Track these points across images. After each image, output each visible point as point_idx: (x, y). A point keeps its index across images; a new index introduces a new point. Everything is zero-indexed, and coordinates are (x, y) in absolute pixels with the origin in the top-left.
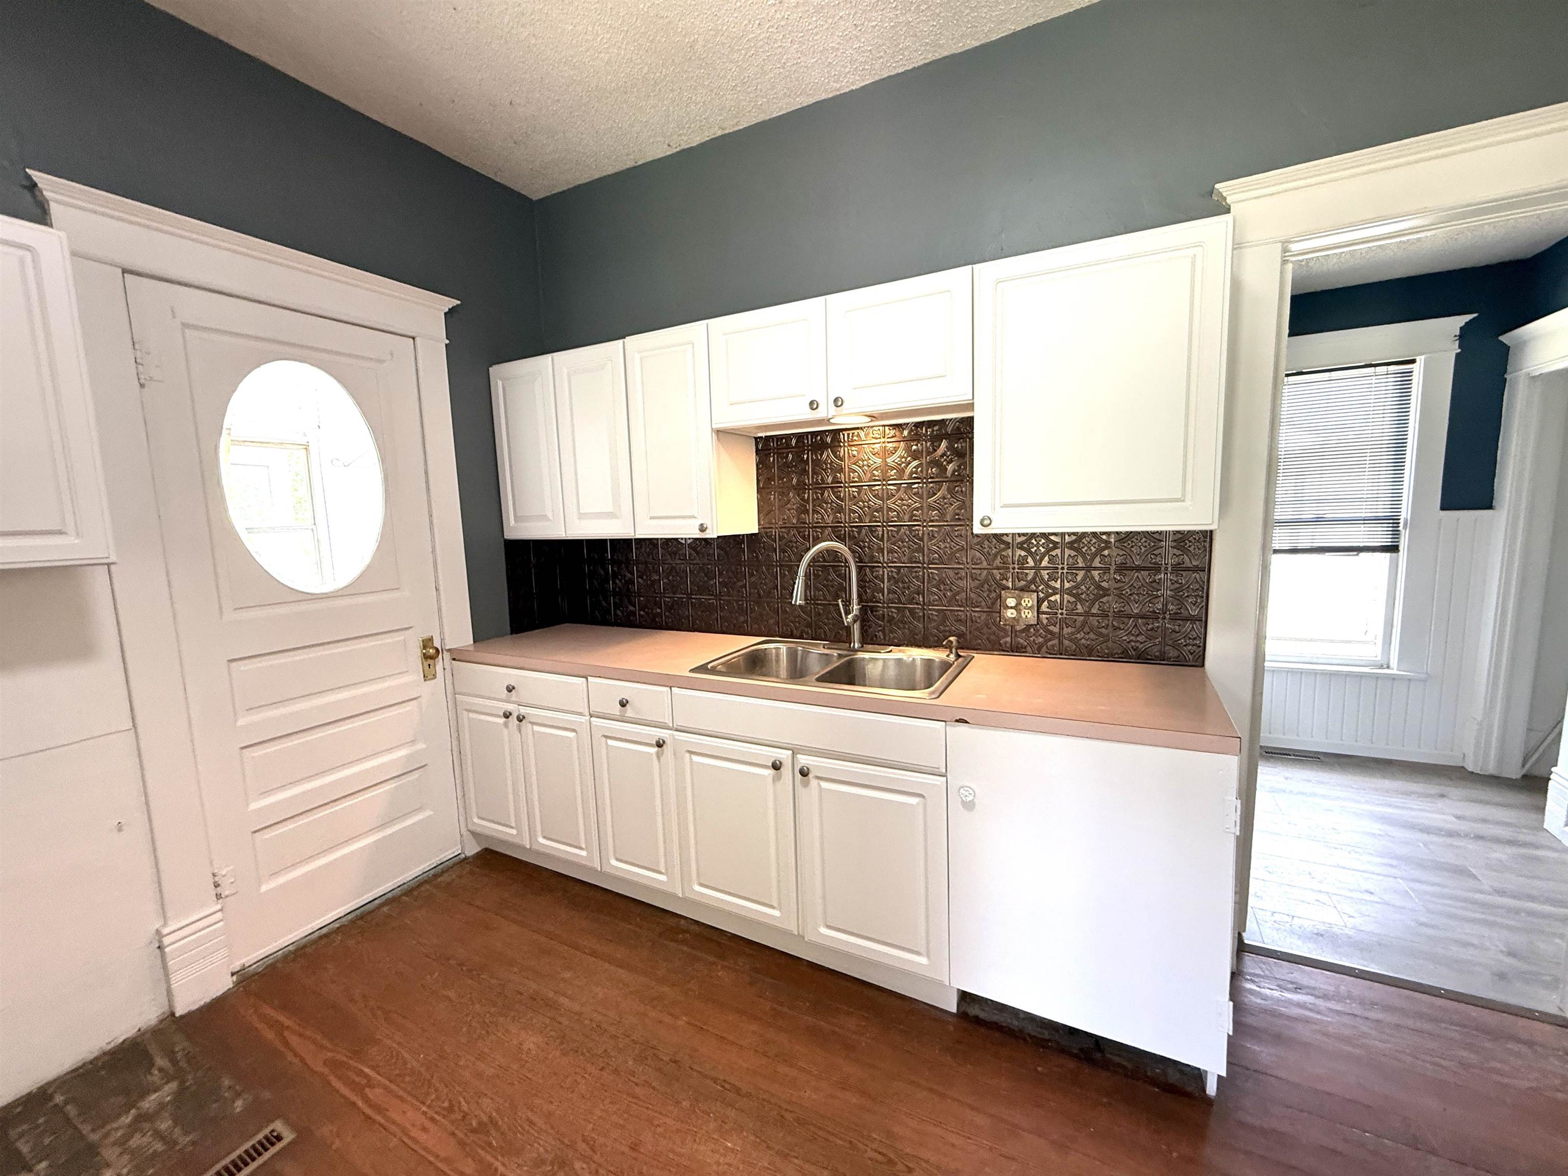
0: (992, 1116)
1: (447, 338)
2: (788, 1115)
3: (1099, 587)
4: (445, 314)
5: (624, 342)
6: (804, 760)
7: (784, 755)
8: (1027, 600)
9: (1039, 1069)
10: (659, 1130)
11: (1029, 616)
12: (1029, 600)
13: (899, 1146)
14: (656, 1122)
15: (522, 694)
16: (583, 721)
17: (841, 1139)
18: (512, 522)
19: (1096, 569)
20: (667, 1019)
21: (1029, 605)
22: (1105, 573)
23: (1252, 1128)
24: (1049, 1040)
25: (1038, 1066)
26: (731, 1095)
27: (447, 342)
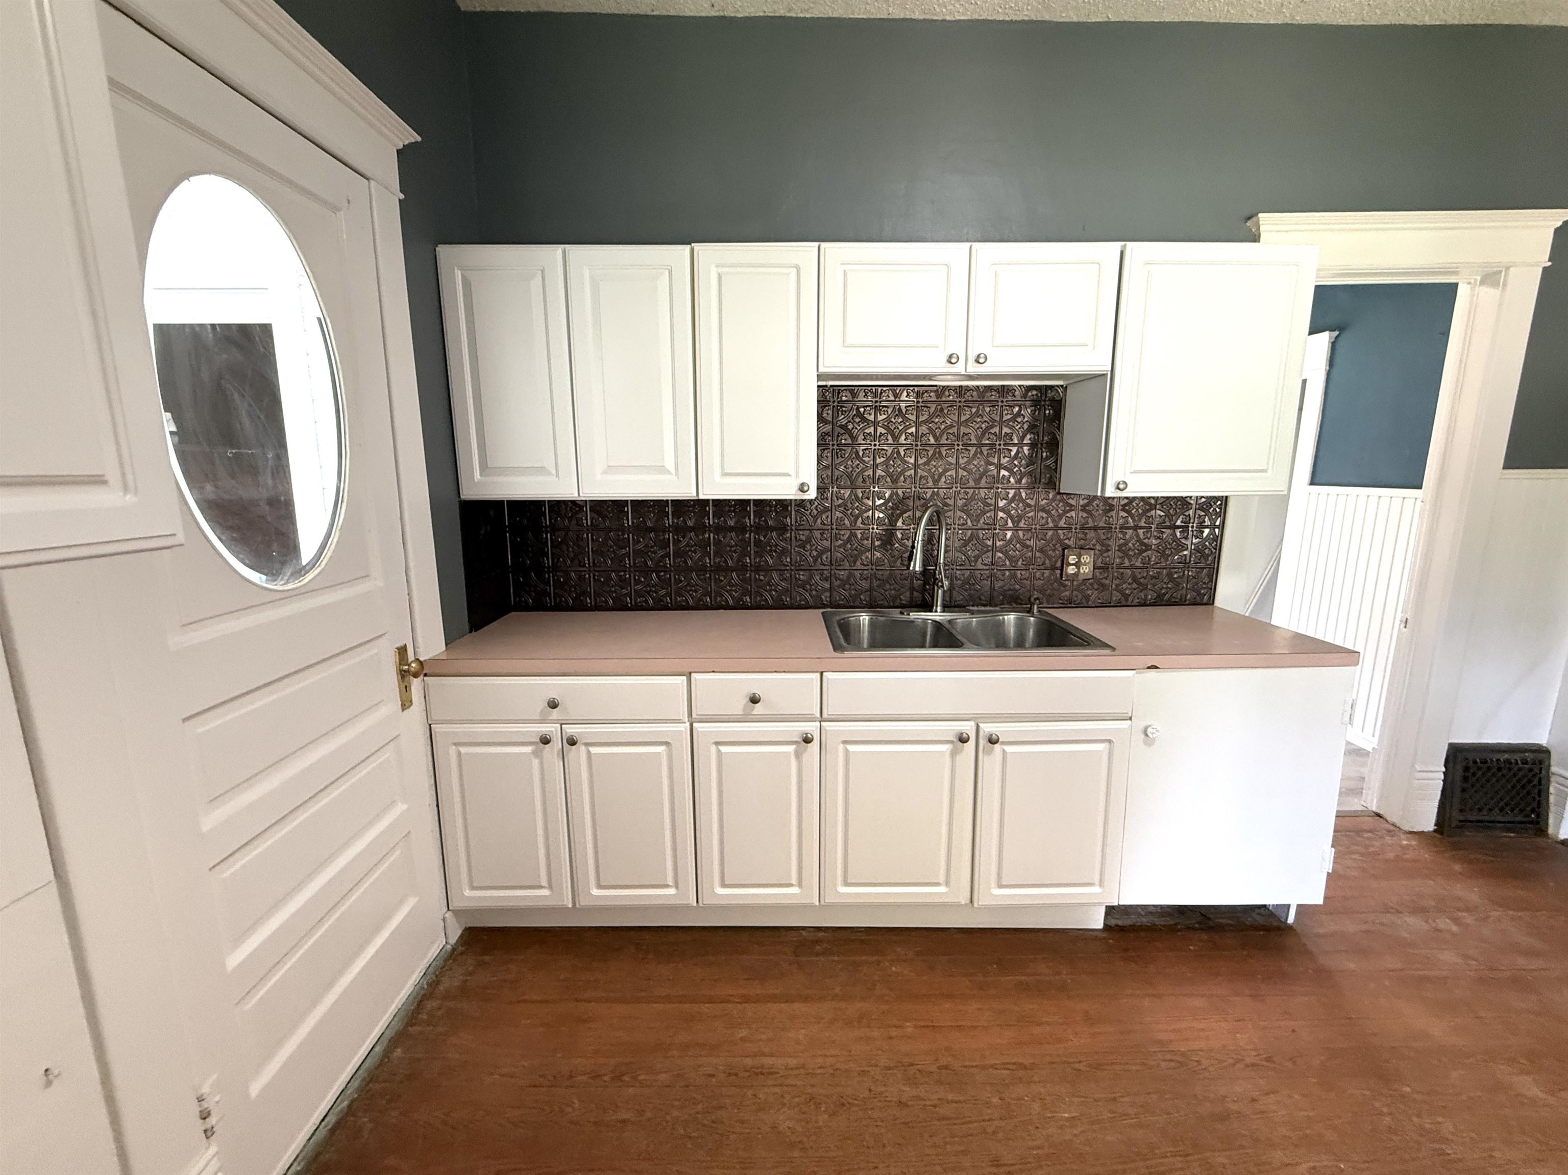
0: (1203, 996)
1: (401, 191)
2: (1081, 1067)
3: (1142, 544)
4: (398, 151)
5: (692, 250)
6: (987, 728)
7: (968, 727)
8: (1085, 557)
9: (1191, 948)
10: (1000, 1135)
11: (1086, 570)
12: (1086, 558)
13: (1171, 1048)
14: (990, 1130)
15: (571, 708)
16: (683, 729)
17: (1134, 1064)
18: (477, 476)
19: (1141, 528)
20: (894, 1032)
21: (1087, 561)
22: (1147, 532)
23: (1324, 936)
24: (1176, 924)
25: (1189, 945)
26: (1021, 1073)
27: (402, 196)
